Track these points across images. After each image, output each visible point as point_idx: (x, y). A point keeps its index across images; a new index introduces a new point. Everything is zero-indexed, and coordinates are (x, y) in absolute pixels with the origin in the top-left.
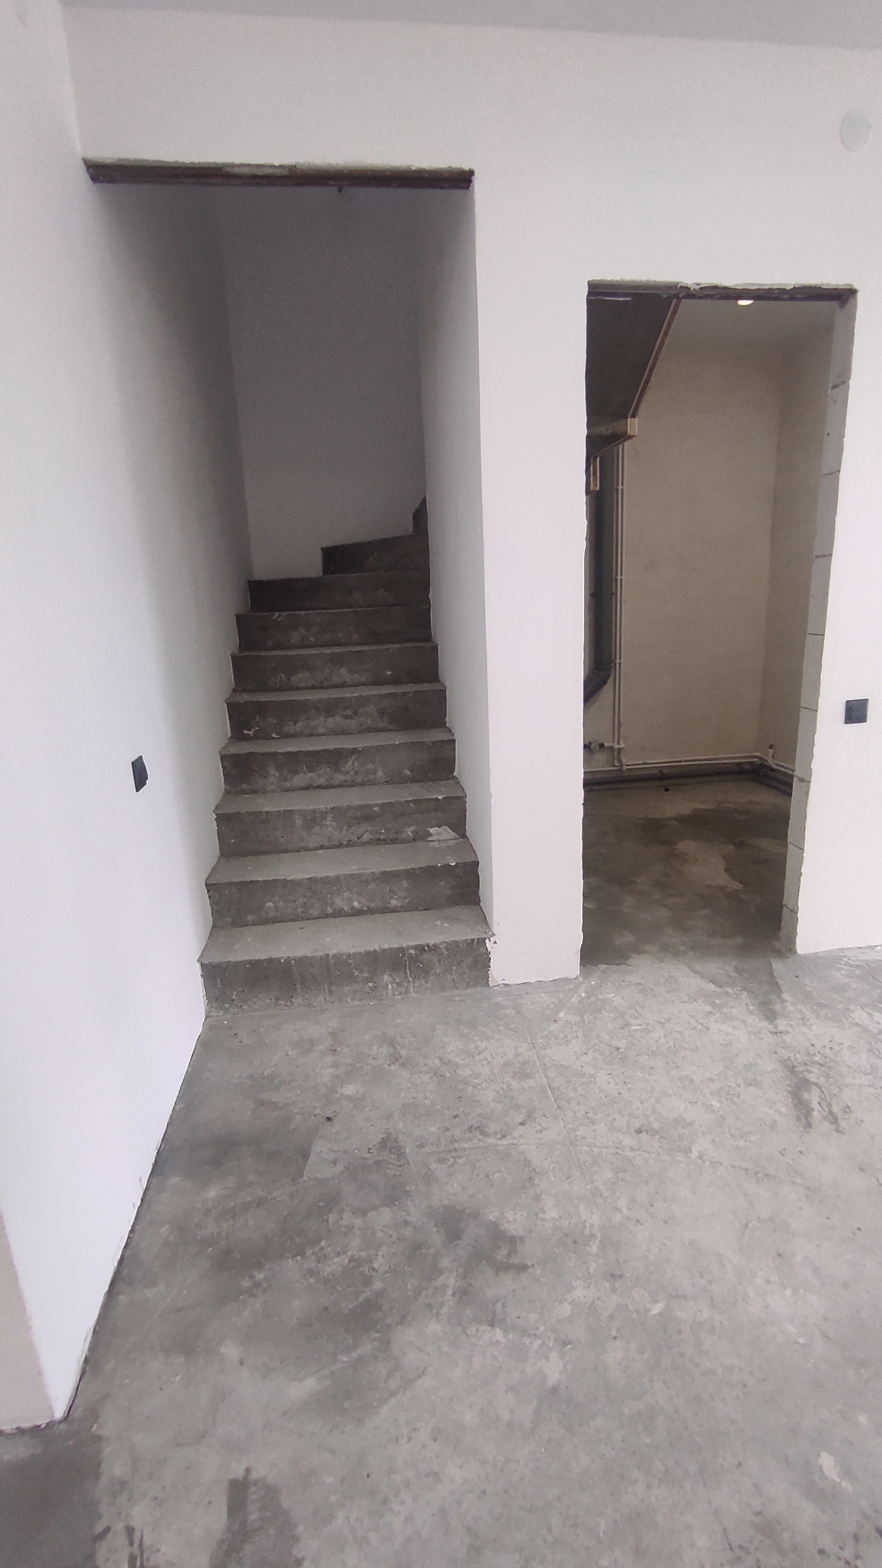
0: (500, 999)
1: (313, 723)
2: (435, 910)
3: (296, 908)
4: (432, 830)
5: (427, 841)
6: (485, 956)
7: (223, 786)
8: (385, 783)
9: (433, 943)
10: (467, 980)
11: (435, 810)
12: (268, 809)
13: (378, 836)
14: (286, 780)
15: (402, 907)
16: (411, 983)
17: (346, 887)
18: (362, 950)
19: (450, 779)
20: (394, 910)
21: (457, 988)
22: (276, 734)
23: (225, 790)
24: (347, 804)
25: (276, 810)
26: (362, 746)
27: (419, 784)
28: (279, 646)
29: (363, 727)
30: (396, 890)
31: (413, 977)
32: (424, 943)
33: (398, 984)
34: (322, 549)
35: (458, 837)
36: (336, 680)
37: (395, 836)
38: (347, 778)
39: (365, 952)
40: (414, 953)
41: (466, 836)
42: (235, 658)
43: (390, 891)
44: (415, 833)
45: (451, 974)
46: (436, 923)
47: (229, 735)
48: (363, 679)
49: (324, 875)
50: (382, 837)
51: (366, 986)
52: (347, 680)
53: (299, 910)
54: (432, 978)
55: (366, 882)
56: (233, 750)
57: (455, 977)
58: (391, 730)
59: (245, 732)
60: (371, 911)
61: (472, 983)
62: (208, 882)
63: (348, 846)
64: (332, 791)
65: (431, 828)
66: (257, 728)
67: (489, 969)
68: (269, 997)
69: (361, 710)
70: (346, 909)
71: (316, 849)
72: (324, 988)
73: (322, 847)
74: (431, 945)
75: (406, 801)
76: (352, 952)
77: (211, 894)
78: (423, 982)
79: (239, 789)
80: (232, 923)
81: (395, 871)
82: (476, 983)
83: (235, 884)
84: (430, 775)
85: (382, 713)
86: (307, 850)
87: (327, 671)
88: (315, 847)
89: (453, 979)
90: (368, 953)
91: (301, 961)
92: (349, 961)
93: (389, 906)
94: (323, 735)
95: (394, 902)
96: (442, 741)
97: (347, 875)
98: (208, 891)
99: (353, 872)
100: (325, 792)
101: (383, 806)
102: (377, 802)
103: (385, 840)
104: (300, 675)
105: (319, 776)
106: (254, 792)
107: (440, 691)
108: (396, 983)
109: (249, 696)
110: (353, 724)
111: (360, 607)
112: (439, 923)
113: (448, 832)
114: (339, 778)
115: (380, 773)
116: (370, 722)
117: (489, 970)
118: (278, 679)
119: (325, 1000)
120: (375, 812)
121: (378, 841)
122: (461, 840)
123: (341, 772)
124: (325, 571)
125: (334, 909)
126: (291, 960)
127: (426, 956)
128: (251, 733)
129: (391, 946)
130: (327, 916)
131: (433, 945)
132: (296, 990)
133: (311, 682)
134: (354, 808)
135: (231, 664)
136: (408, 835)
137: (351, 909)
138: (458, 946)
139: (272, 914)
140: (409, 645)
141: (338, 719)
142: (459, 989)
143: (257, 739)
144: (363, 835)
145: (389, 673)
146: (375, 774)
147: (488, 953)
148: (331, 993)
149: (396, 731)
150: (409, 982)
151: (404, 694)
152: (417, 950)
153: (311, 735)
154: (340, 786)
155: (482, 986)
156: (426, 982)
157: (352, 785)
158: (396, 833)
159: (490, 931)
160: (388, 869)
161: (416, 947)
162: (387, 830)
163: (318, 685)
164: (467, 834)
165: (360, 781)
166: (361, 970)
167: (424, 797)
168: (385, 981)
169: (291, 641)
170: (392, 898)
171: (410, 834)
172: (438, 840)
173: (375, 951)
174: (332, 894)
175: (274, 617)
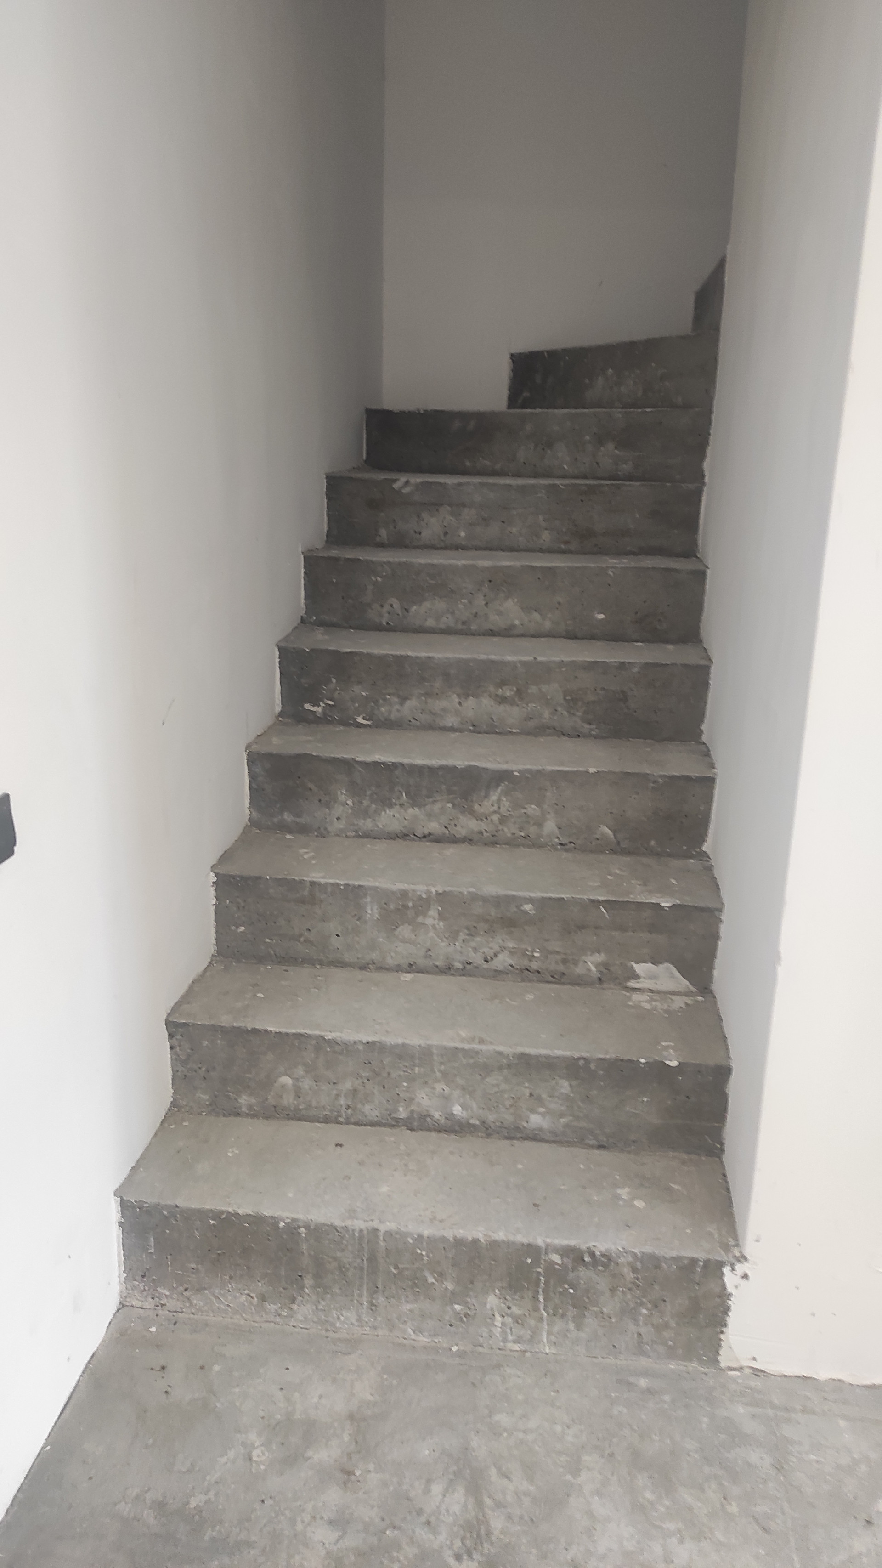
0: (741, 1410)
1: (438, 705)
2: (622, 1151)
3: (338, 1096)
4: (639, 968)
5: (627, 989)
6: (718, 1300)
7: (247, 812)
8: (559, 847)
9: (603, 1249)
10: (670, 1343)
11: (652, 928)
12: (317, 876)
13: (525, 963)
14: (366, 814)
15: (553, 1132)
16: (545, 1323)
17: (440, 1071)
18: (449, 1234)
19: (692, 857)
20: (535, 1137)
21: (644, 1353)
22: (364, 718)
23: (250, 820)
24: (472, 890)
25: (331, 881)
26: (521, 767)
27: (627, 859)
28: (400, 542)
29: (531, 724)
30: (544, 1096)
31: (551, 1311)
32: (584, 1247)
33: (517, 1320)
34: (512, 355)
35: (692, 989)
36: (495, 620)
37: (561, 968)
38: (483, 826)
39: (455, 1238)
40: (559, 1262)
41: (711, 992)
42: (311, 562)
43: (531, 1095)
44: (605, 966)
45: (635, 1321)
46: (619, 1191)
47: (278, 709)
48: (548, 625)
49: (400, 1041)
50: (535, 965)
51: (448, 1308)
52: (517, 622)
53: (342, 1101)
54: (591, 1322)
55: (486, 1069)
56: (278, 744)
57: (643, 1330)
58: (585, 736)
59: (307, 706)
60: (486, 1130)
61: (680, 1351)
62: (170, 1019)
63: (463, 972)
64: (450, 851)
65: (637, 963)
66: (330, 703)
67: (724, 1330)
68: (246, 1292)
69: (533, 689)
70: (437, 1115)
71: (399, 969)
72: (360, 1296)
73: (411, 968)
74: (598, 1253)
75: (592, 901)
76: (426, 1233)
77: (175, 1042)
78: (571, 1326)
79: (275, 820)
80: (210, 1105)
81: (547, 1057)
82: (689, 1354)
83: (224, 1031)
84: (653, 843)
85: (572, 700)
86: (381, 968)
87: (480, 601)
88: (399, 966)
89: (639, 1334)
90: (459, 1243)
91: (318, 1232)
92: (419, 1251)
93: (525, 1124)
94: (452, 729)
95: (536, 1120)
96: (688, 779)
97: (445, 1048)
98: (171, 1036)
99: (459, 1045)
100: (434, 851)
101: (542, 904)
102: (533, 895)
103: (539, 972)
104: (427, 605)
105: (430, 816)
106: (303, 830)
107: (699, 667)
108: (511, 1316)
109: (326, 637)
110: (513, 714)
111: (564, 477)
112: (624, 1192)
113: (672, 976)
114: (468, 825)
115: (550, 826)
116: (547, 714)
117: (722, 1332)
118: (387, 607)
119: (359, 1320)
120: (525, 913)
121: (525, 974)
122: (700, 999)
123: (472, 813)
124: (512, 401)
125: (412, 1112)
126: (299, 1227)
127: (584, 1274)
128: (318, 710)
129: (511, 1238)
130: (396, 1123)
131: (603, 1255)
132: (302, 1288)
133: (447, 621)
134: (485, 900)
135: (303, 570)
136: (589, 970)
137: (446, 1118)
138: (658, 1267)
139: (288, 1100)
140: (649, 562)
141: (486, 702)
142: (649, 1357)
143: (329, 722)
144: (496, 955)
145: (601, 616)
146: (540, 825)
147: (724, 1296)
148: (373, 1308)
149: (596, 737)
150: (541, 1319)
151: (622, 666)
152: (568, 1257)
153: (430, 727)
154: (468, 840)
155: (701, 1362)
156: (579, 1327)
157: (493, 842)
158: (565, 961)
159: (737, 1245)
160: (532, 1051)
161: (566, 1252)
162: (546, 953)
163: (460, 626)
164: (715, 987)
165: (509, 835)
166: (441, 1274)
167: (631, 898)
168: (488, 1306)
169: (423, 534)
170: (533, 1111)
171: (593, 969)
172: (651, 991)
173: (476, 1241)
174: (411, 1079)
175: (396, 486)
